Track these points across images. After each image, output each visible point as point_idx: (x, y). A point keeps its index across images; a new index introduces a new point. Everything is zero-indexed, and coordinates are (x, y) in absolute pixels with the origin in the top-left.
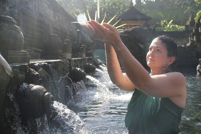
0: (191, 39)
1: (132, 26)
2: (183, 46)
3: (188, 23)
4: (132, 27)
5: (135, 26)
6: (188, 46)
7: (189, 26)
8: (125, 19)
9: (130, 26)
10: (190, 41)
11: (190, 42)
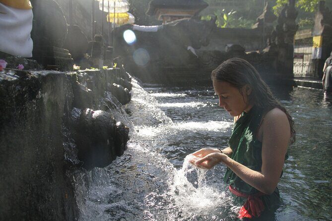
0: (270, 41)
1: (175, 17)
2: (258, 52)
3: (262, 17)
4: (175, 20)
5: (179, 17)
6: (266, 53)
7: (264, 20)
8: (164, 4)
9: (172, 17)
10: (268, 44)
11: (269, 47)
